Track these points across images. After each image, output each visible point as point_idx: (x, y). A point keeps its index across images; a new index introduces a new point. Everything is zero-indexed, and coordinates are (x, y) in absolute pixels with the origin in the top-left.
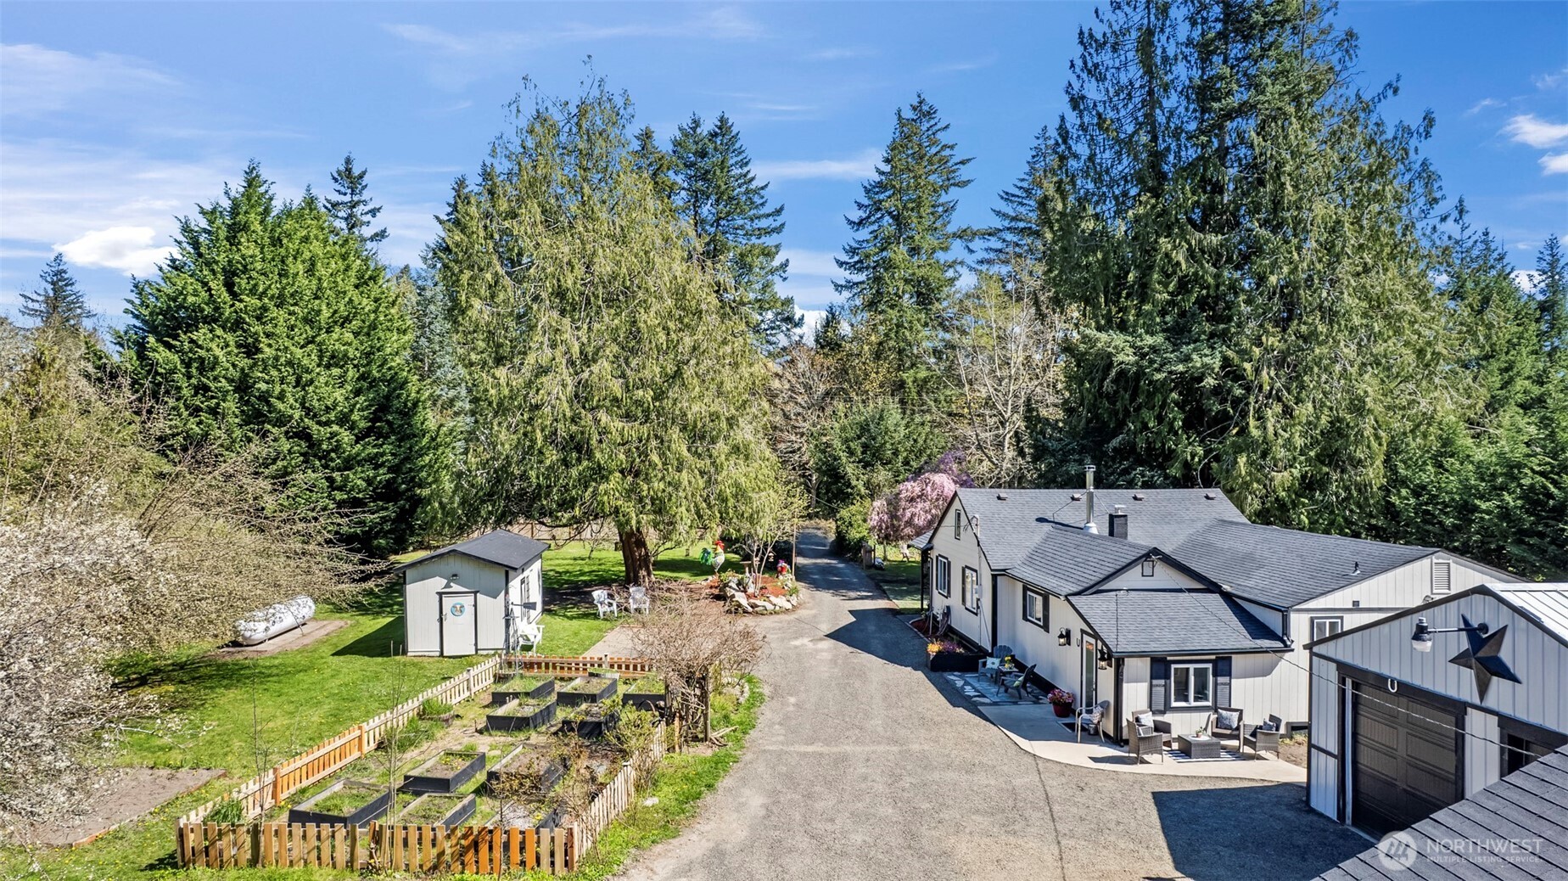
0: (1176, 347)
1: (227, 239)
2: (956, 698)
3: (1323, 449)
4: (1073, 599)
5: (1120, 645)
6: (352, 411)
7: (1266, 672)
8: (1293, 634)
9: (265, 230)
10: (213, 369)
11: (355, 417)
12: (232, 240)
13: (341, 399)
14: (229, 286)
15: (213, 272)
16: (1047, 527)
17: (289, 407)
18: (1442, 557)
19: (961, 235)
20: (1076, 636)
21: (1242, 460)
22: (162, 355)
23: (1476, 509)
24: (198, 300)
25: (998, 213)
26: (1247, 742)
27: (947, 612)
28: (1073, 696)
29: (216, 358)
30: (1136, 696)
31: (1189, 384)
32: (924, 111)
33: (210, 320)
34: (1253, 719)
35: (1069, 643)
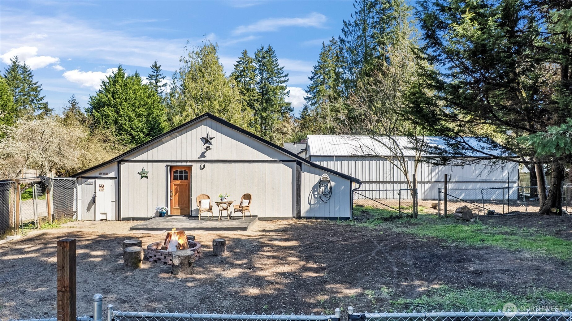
1: (113, 84)
6: (143, 128)
9: (122, 82)
10: (108, 118)
11: (144, 130)
12: (114, 85)
13: (140, 125)
14: (113, 96)
15: (109, 93)
17: (127, 127)
22: (96, 114)
24: (105, 100)
29: (109, 114)
33: (108, 105)
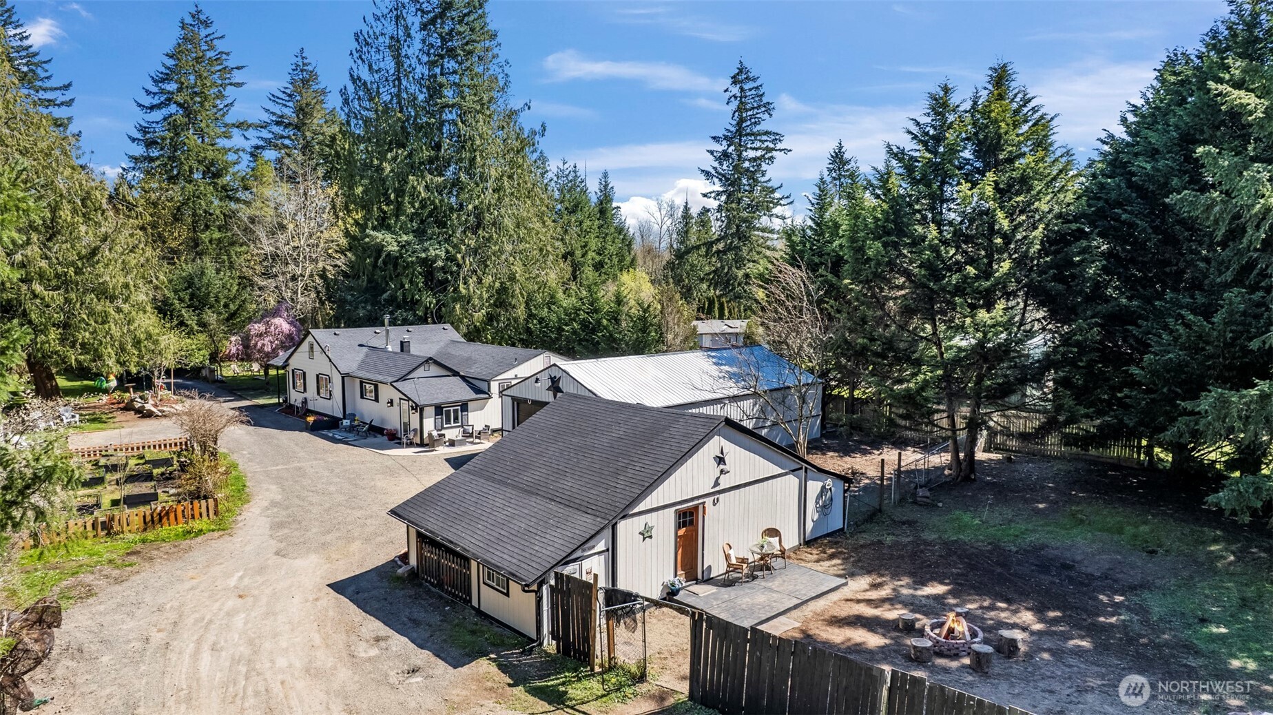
0: (421, 242)
2: (334, 440)
3: (497, 299)
4: (394, 384)
5: (422, 401)
7: (482, 409)
8: (492, 391)
16: (365, 349)
18: (547, 354)
19: (239, 126)
20: (396, 401)
21: (458, 306)
23: (563, 330)
25: (267, 110)
26: (476, 437)
27: (305, 402)
28: (396, 430)
30: (429, 424)
31: (427, 263)
32: (200, 19)
34: (478, 427)
35: (392, 405)
